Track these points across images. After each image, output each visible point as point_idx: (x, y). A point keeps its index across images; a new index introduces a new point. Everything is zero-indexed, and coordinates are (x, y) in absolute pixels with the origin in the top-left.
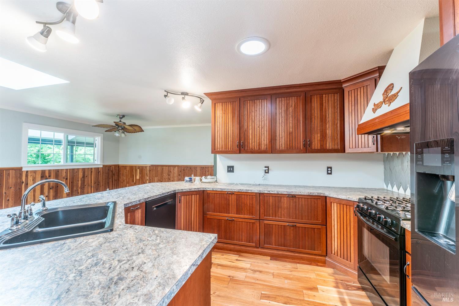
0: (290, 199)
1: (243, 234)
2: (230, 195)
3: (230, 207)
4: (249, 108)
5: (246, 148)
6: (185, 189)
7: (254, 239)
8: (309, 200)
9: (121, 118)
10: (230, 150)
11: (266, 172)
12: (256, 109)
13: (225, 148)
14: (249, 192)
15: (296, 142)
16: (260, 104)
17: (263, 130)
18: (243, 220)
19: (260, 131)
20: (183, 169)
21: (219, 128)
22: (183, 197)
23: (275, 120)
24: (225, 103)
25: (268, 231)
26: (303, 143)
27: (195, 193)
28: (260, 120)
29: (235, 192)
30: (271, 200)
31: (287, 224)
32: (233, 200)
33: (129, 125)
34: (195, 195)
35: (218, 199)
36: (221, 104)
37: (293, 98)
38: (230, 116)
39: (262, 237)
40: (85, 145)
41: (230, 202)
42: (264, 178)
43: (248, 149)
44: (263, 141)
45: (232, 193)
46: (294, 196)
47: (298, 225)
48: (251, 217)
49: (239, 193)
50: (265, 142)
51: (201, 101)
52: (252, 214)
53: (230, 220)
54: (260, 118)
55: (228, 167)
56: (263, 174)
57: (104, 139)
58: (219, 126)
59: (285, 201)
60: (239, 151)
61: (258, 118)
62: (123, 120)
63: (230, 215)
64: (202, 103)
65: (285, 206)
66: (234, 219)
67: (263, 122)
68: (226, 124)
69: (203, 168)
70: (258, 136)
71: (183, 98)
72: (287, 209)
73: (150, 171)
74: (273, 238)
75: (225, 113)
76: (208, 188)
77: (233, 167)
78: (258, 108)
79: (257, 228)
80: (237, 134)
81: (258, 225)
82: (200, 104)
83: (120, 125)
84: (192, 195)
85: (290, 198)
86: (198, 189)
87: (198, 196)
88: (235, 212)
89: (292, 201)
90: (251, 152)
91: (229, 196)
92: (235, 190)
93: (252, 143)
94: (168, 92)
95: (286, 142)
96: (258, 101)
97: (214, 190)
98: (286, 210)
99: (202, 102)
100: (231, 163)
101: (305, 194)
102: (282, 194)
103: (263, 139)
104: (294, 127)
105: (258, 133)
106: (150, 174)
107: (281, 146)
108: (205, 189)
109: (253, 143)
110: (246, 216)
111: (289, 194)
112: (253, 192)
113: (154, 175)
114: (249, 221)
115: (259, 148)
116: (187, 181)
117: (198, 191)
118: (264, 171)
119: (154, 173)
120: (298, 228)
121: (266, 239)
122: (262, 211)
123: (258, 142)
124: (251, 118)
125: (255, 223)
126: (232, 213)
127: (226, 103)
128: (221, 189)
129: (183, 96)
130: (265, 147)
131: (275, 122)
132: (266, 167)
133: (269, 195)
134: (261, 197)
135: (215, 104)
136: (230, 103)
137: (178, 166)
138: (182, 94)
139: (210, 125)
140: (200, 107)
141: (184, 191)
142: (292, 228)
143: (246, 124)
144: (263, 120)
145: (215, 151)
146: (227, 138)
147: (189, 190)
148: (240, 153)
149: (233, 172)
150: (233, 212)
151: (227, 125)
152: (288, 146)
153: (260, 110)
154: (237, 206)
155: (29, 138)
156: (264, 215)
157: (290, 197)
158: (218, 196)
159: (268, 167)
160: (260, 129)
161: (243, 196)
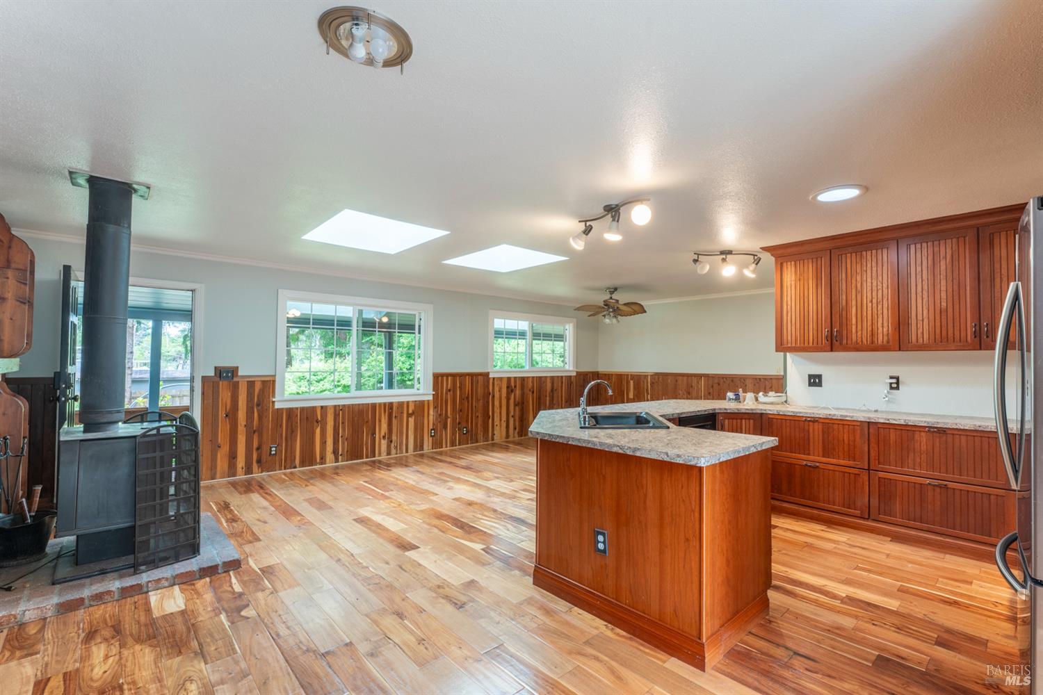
0: (933, 437)
1: (837, 493)
2: (811, 423)
3: (811, 444)
4: (849, 266)
5: (845, 341)
6: (730, 409)
7: (859, 503)
8: (977, 440)
9: (612, 293)
10: (811, 344)
11: (891, 388)
12: (865, 269)
13: (802, 341)
14: (847, 418)
15: (957, 328)
16: (874, 259)
17: (880, 307)
18: (837, 468)
19: (875, 310)
20: (716, 381)
21: (789, 307)
22: (727, 421)
23: (906, 288)
24: (802, 262)
25: (886, 491)
26: (971, 330)
27: (746, 416)
28: (874, 288)
29: (820, 418)
30: (893, 435)
31: (928, 481)
32: (816, 433)
33: (625, 304)
34: (747, 421)
35: (788, 430)
36: (793, 263)
37: (949, 241)
38: (811, 283)
39: (875, 502)
40: (553, 338)
41: (811, 436)
42: (887, 399)
43: (849, 342)
44: (880, 329)
45: (815, 420)
46: (942, 431)
47: (950, 485)
48: (851, 463)
49: (827, 421)
50: (885, 330)
51: (755, 260)
52: (854, 458)
53: (810, 466)
54: (875, 284)
55: (810, 377)
56: (886, 391)
57: (579, 328)
58: (789, 303)
59: (923, 438)
60: (829, 348)
61: (869, 284)
62: (615, 296)
63: (811, 457)
64: (757, 264)
65: (924, 448)
66: (818, 464)
67: (880, 292)
68: (803, 299)
69: (758, 381)
70: (869, 317)
71: (724, 260)
72: (927, 454)
73: (652, 383)
74: (898, 505)
75: (802, 278)
76: (770, 410)
77: (819, 377)
78: (869, 265)
79: (863, 484)
80: (826, 317)
81: (866, 478)
82: (754, 265)
83: (612, 305)
84: (741, 419)
85: (935, 434)
86: (752, 410)
87: (752, 421)
88: (821, 453)
89: (938, 440)
90: (855, 348)
91: (809, 425)
92: (819, 414)
93: (857, 332)
94: (698, 255)
95: (932, 328)
96: (869, 253)
97: (781, 413)
98: (924, 456)
99: (757, 261)
100: (815, 370)
101: (966, 428)
102: (916, 426)
103: (880, 324)
104: (950, 299)
105: (869, 312)
106: (652, 389)
107: (920, 335)
108: (765, 412)
109: (859, 333)
110: (842, 462)
111: (930, 425)
112: (855, 419)
113: (660, 393)
114: (847, 470)
115: (872, 342)
116: (730, 399)
117: (752, 413)
118: (889, 385)
119: (660, 388)
120: (952, 490)
121: (882, 505)
122: (873, 454)
123: (869, 329)
124: (853, 285)
125: (859, 475)
126: (814, 453)
127: (804, 260)
128: (794, 412)
129: (724, 256)
130: (886, 338)
131: (906, 291)
132: (891, 378)
133: (889, 426)
134: (871, 430)
135: (782, 264)
136: (810, 261)
137: (706, 376)
138: (722, 253)
139: (773, 290)
140: (754, 271)
141: (729, 411)
142: (938, 490)
143: (844, 297)
144: (880, 287)
145: (781, 346)
146: (806, 323)
147: (737, 411)
148: (832, 350)
149: (821, 386)
150: (816, 454)
151: (806, 300)
152: (938, 337)
153: (874, 269)
154: (823, 443)
155: (495, 331)
156: (877, 461)
157: (934, 432)
158: (788, 424)
159: (897, 378)
160: (875, 305)
161: (836, 427)
